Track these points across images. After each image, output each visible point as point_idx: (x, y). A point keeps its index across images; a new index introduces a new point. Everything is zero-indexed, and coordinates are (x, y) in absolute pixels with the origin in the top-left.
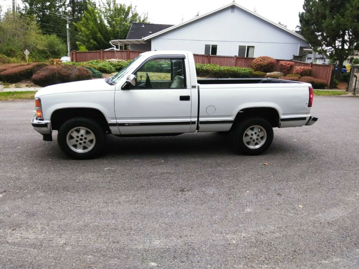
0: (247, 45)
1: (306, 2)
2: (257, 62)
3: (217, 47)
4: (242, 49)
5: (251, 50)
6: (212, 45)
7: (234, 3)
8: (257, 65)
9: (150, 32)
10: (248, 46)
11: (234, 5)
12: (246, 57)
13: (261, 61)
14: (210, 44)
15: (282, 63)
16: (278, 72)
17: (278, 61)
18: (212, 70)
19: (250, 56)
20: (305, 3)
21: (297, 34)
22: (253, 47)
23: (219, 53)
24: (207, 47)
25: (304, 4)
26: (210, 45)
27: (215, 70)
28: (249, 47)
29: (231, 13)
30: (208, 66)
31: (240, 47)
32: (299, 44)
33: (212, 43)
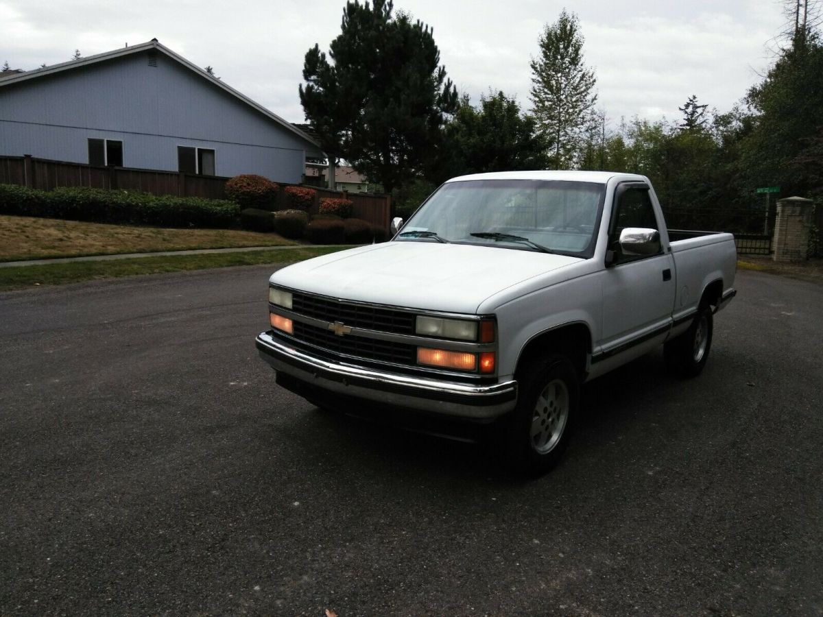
0: (197, 146)
2: (240, 187)
3: (121, 146)
4: (185, 155)
5: (206, 158)
6: (108, 141)
7: (155, 44)
8: (243, 193)
10: (199, 149)
11: (154, 49)
12: (197, 172)
13: (248, 184)
14: (101, 138)
15: (294, 191)
16: (297, 211)
17: (283, 186)
18: (145, 205)
19: (207, 172)
20: (305, 66)
21: (300, 130)
22: (212, 152)
23: (128, 162)
24: (95, 146)
25: (303, 68)
26: (103, 141)
27: (151, 204)
28: (201, 152)
29: (149, 67)
30: (124, 196)
31: (180, 149)
32: (304, 152)
33: (106, 137)
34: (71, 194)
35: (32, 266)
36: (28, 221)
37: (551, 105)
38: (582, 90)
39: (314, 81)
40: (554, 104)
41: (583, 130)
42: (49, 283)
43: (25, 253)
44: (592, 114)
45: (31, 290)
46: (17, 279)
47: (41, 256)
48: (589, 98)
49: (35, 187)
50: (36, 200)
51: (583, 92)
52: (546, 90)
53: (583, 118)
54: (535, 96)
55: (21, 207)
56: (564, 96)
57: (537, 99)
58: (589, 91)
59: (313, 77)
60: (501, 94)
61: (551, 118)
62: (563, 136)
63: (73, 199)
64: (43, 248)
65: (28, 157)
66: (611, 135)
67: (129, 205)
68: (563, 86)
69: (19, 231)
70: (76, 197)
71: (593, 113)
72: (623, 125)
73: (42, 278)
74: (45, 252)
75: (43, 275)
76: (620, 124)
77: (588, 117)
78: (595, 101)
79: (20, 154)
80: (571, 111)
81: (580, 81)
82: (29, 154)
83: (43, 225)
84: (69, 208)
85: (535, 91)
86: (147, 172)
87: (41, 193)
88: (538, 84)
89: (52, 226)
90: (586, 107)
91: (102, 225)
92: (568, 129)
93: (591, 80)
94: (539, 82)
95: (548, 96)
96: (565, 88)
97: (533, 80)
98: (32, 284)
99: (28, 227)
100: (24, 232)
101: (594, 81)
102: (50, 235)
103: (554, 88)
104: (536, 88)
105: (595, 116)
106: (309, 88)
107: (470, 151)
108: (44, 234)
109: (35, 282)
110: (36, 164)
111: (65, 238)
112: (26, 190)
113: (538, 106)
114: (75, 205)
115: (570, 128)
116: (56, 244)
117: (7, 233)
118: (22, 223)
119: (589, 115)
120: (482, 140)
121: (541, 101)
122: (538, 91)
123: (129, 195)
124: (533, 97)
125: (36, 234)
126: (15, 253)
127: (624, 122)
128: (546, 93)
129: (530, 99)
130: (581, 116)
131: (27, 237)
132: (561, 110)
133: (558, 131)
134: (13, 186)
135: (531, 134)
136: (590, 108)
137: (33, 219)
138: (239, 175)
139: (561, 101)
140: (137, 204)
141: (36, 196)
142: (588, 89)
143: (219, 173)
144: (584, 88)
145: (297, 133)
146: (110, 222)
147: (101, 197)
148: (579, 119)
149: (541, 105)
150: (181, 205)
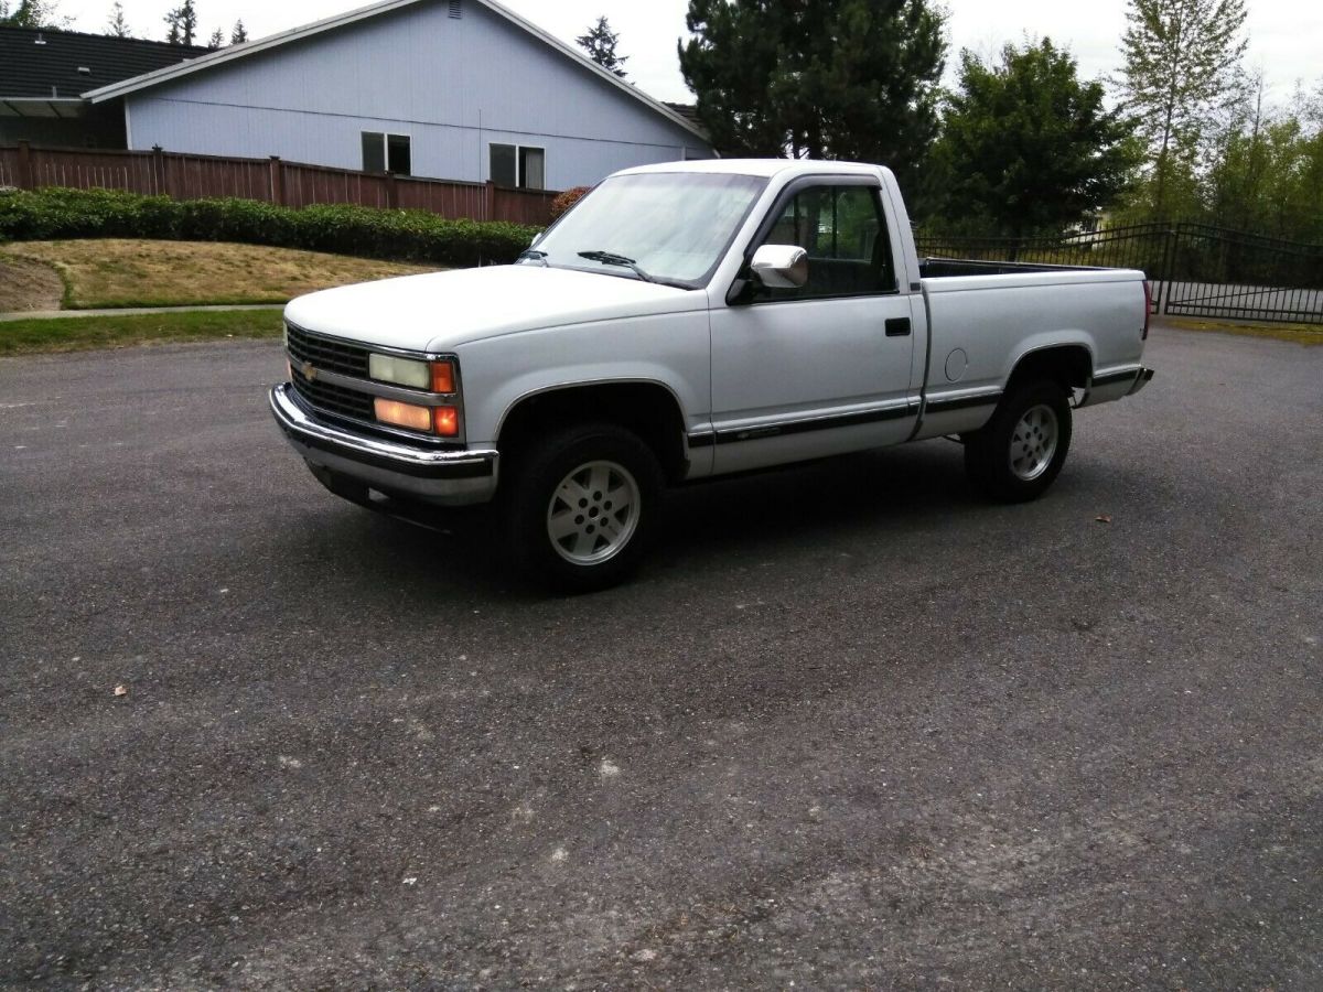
0: (518, 142)
1: (695, 7)
3: (408, 145)
4: (500, 156)
5: (531, 161)
6: (389, 136)
9: (80, 69)
10: (520, 148)
12: (517, 185)
14: (380, 131)
18: (426, 233)
19: (531, 184)
20: (691, 7)
21: (676, 114)
22: (540, 151)
23: (420, 167)
24: (371, 143)
25: (687, 11)
26: (382, 135)
27: (436, 231)
28: (522, 150)
29: (451, 20)
30: (402, 219)
31: (494, 148)
32: (683, 150)
33: (387, 130)
34: (326, 214)
35: (232, 312)
36: (262, 252)
37: (1160, 60)
38: (1219, 32)
39: (703, 31)
40: (1165, 59)
41: (1215, 105)
42: (248, 335)
43: (237, 295)
44: (1235, 75)
45: (217, 343)
46: (206, 327)
47: (259, 299)
48: (1232, 45)
49: (283, 204)
50: (278, 223)
51: (1220, 35)
52: (1151, 34)
53: (1218, 83)
54: (1130, 44)
55: (258, 232)
56: (1185, 43)
57: (1133, 50)
58: (1231, 34)
59: (703, 25)
60: (1046, 42)
61: (1155, 83)
62: (1177, 116)
63: (328, 222)
64: (264, 289)
65: (275, 159)
66: (1273, 114)
67: (405, 232)
68: (1184, 25)
69: (243, 264)
70: (331, 219)
71: (1239, 73)
72: (1299, 96)
73: (239, 328)
74: (265, 295)
75: (242, 323)
76: (1294, 93)
77: (1229, 81)
78: (1242, 53)
79: (264, 155)
80: (1198, 70)
81: (1218, 15)
82: (276, 155)
83: (281, 258)
84: (322, 235)
85: (1132, 36)
86: (440, 184)
87: (286, 212)
88: (1138, 23)
89: (294, 259)
90: (1225, 64)
91: (363, 261)
92: (1190, 103)
93: (1239, 13)
94: (1140, 19)
95: (1153, 44)
96: (1187, 29)
97: (1128, 16)
98: (223, 335)
99: (258, 259)
100: (249, 266)
101: (1245, 14)
102: (282, 272)
103: (1166, 29)
104: (1134, 29)
105: (1241, 79)
106: (694, 45)
107: (980, 143)
108: (276, 271)
109: (228, 333)
110: (286, 169)
111: (302, 277)
112: (267, 209)
113: (1132, 63)
114: (330, 230)
115: (1192, 102)
116: (285, 284)
117: (223, 266)
118: (253, 254)
119: (1231, 77)
120: (1001, 124)
121: (1139, 53)
122: (1137, 35)
123: (406, 218)
124: (1126, 47)
125: (265, 269)
126: (224, 293)
127: (1301, 90)
128: (1151, 39)
129: (1122, 51)
130: (1214, 79)
131: (250, 273)
132: (1178, 68)
133: (1170, 107)
134: (251, 201)
135: (1095, 111)
136: (1233, 64)
137: (271, 249)
138: (573, 187)
139: (1177, 52)
140: (416, 231)
141: (278, 217)
142: (1230, 29)
143: (549, 186)
144: (1224, 28)
145: (672, 118)
146: (378, 257)
147: (366, 219)
148: (1211, 86)
149: (1138, 60)
150: (479, 233)
